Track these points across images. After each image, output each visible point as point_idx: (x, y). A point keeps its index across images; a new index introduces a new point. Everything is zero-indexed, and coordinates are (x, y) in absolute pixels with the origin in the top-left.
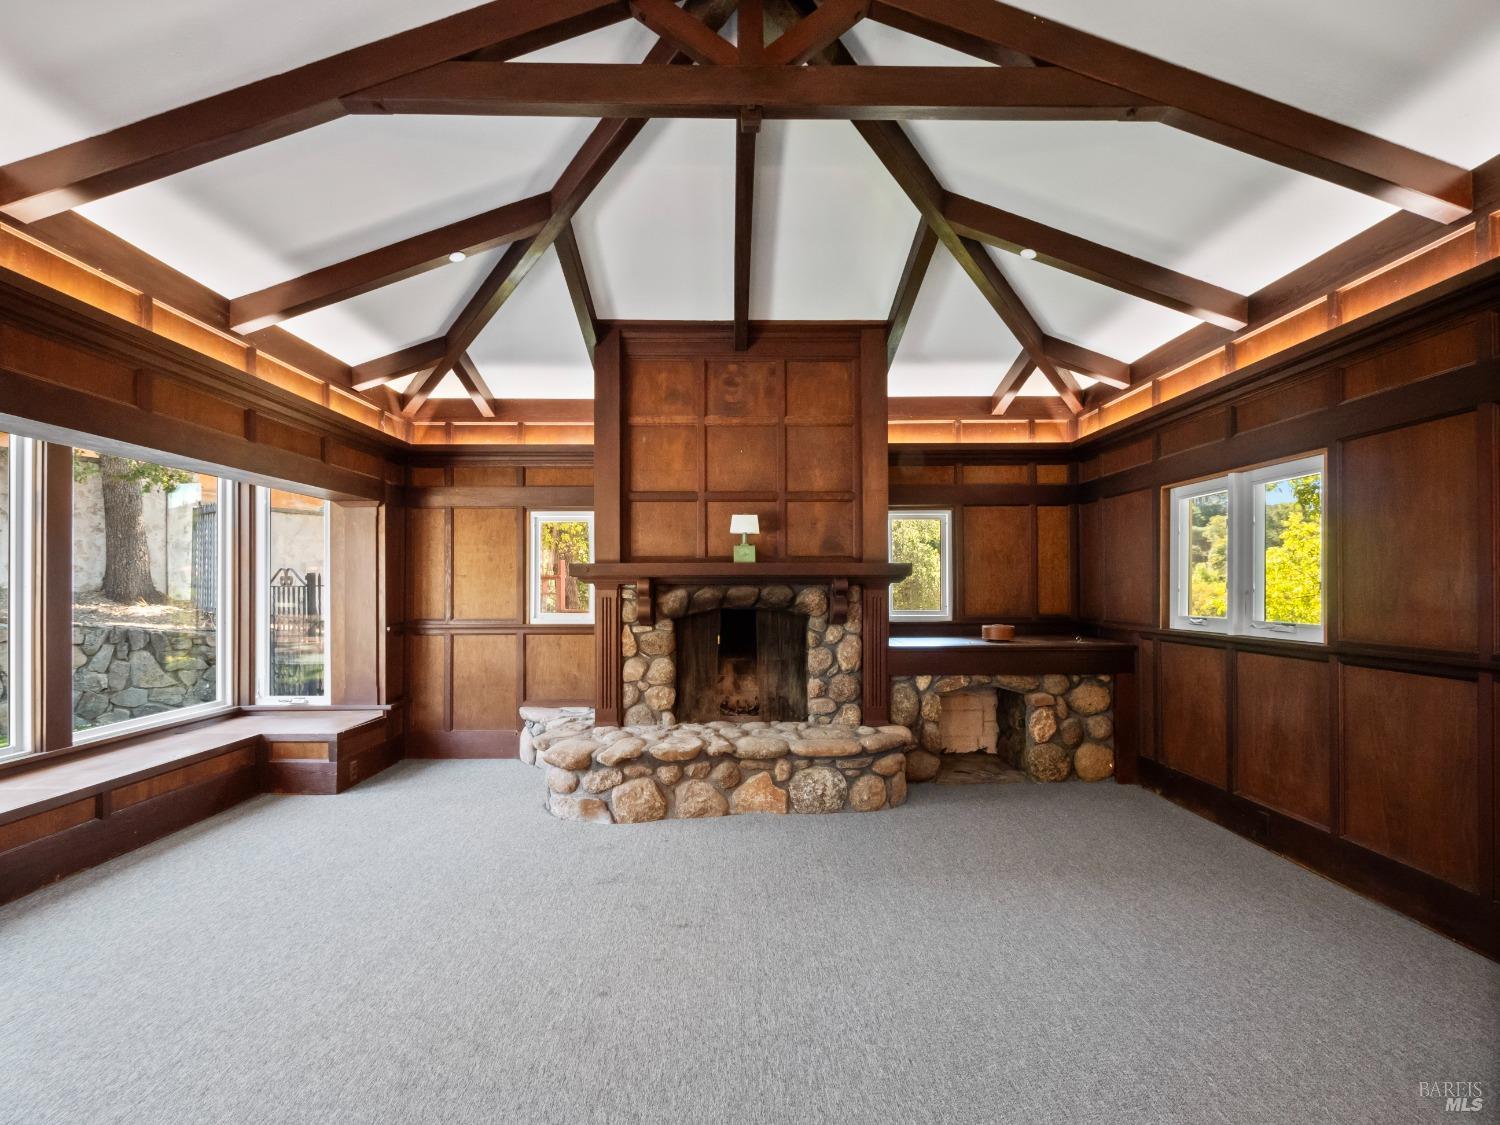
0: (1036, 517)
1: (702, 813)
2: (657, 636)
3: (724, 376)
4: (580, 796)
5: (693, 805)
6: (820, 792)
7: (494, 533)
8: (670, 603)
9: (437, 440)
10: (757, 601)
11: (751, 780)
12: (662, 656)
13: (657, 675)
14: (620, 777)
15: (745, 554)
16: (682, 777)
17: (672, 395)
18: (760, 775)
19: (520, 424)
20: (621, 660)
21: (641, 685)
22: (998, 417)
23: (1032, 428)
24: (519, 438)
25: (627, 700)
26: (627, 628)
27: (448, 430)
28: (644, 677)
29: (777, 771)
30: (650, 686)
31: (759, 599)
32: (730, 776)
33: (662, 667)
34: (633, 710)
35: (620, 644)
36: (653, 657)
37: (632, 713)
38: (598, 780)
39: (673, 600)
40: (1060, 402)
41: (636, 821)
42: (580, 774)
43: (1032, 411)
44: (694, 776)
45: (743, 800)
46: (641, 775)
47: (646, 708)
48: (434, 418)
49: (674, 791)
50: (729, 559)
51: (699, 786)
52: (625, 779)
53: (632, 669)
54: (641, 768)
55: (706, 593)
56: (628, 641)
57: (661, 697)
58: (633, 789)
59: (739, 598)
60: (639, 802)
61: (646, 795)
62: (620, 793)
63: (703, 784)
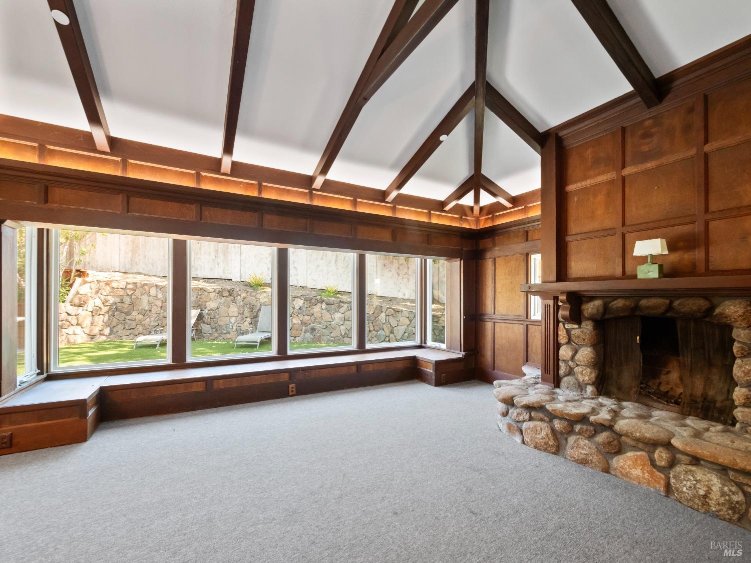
1: (584, 462)
2: (582, 332)
3: (640, 132)
4: (507, 420)
5: (577, 453)
6: (702, 492)
7: (513, 269)
8: (590, 310)
9: (489, 224)
10: (667, 311)
11: (630, 454)
12: (586, 346)
13: (581, 358)
14: (527, 417)
15: (650, 272)
16: (571, 432)
17: (597, 162)
18: (639, 453)
19: (526, 207)
20: (558, 346)
21: (570, 363)
24: (525, 215)
25: (562, 371)
26: (561, 325)
27: (493, 218)
28: (573, 358)
29: (656, 456)
30: (577, 365)
31: (670, 308)
32: (609, 443)
33: (586, 353)
34: (565, 379)
35: (556, 335)
36: (581, 346)
37: (565, 381)
38: (515, 414)
39: (590, 308)
41: (535, 447)
42: (509, 407)
44: (579, 433)
45: (622, 467)
46: (542, 420)
47: (574, 379)
48: (487, 214)
49: (566, 439)
50: (635, 277)
51: (583, 442)
52: (531, 419)
53: (565, 352)
54: (541, 415)
55: (619, 303)
56: (562, 333)
57: (586, 374)
58: (535, 427)
59: (648, 308)
60: (538, 436)
61: (543, 434)
62: (527, 426)
63: (587, 441)
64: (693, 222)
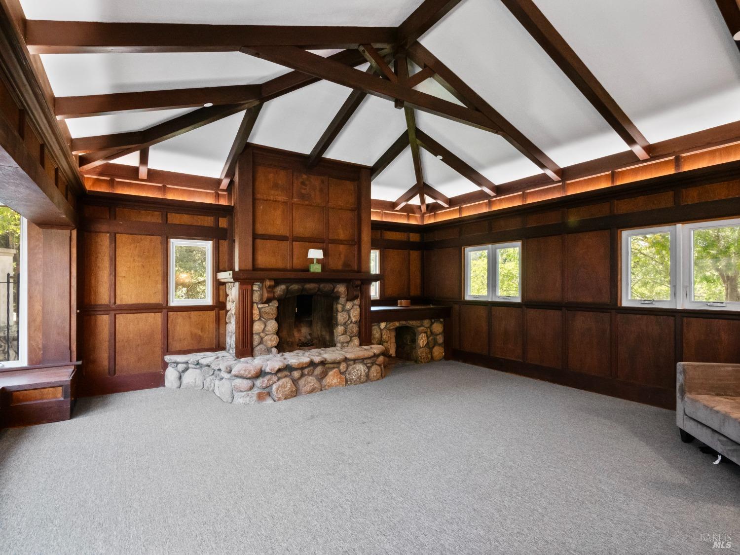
0: (409, 254)
1: (312, 391)
2: (271, 309)
3: (301, 180)
4: (256, 391)
5: (309, 388)
6: (359, 374)
7: (146, 251)
8: (278, 292)
9: (103, 189)
10: (318, 291)
11: (331, 373)
12: (272, 319)
13: (270, 329)
14: (276, 378)
15: (316, 268)
16: (302, 375)
17: (276, 186)
18: (335, 370)
19: (164, 186)
20: (252, 322)
21: (262, 334)
22: (397, 211)
23: (408, 217)
24: (164, 195)
25: (255, 343)
26: (255, 305)
27: (112, 183)
28: (264, 331)
29: (341, 367)
30: (267, 335)
31: (319, 289)
32: (323, 372)
33: (272, 325)
34: (258, 348)
35: (252, 314)
36: (267, 320)
37: (257, 350)
38: (266, 381)
39: (280, 289)
40: (419, 207)
41: (285, 399)
42: (254, 381)
43: (409, 210)
44: (308, 374)
45: (328, 383)
46: (286, 376)
47: (264, 346)
48: (101, 174)
49: (298, 382)
50: (307, 270)
51: (310, 378)
52: (279, 379)
53: (257, 327)
54: (286, 373)
55: (295, 287)
56: (256, 312)
57: (272, 340)
58: (283, 383)
59: (310, 289)
60: (286, 389)
61: (289, 386)
62: (277, 386)
63: (311, 377)
64: (323, 242)
